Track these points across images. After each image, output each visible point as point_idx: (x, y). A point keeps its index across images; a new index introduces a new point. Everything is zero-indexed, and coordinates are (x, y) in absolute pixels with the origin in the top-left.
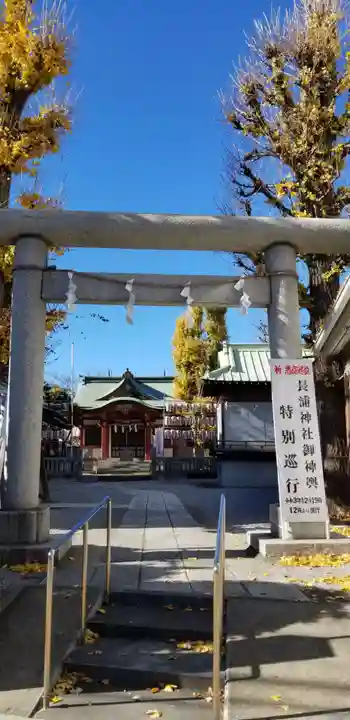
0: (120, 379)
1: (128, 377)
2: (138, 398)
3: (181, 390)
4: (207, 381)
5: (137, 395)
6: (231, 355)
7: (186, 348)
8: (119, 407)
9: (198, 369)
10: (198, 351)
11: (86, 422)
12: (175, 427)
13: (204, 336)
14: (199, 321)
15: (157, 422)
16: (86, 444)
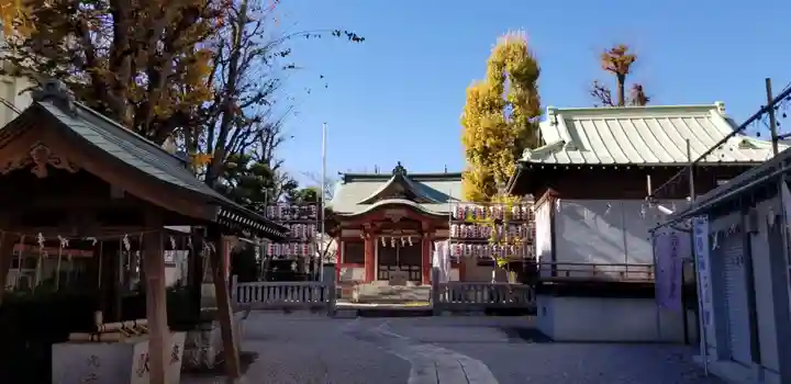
0: (390, 177)
1: (400, 172)
2: (412, 200)
3: (475, 188)
4: (527, 164)
5: (410, 196)
6: (562, 126)
7: (481, 129)
8: (389, 212)
9: (499, 157)
10: (498, 131)
11: (345, 233)
12: (468, 241)
13: (508, 110)
14: (499, 89)
15: (439, 233)
16: (345, 262)
